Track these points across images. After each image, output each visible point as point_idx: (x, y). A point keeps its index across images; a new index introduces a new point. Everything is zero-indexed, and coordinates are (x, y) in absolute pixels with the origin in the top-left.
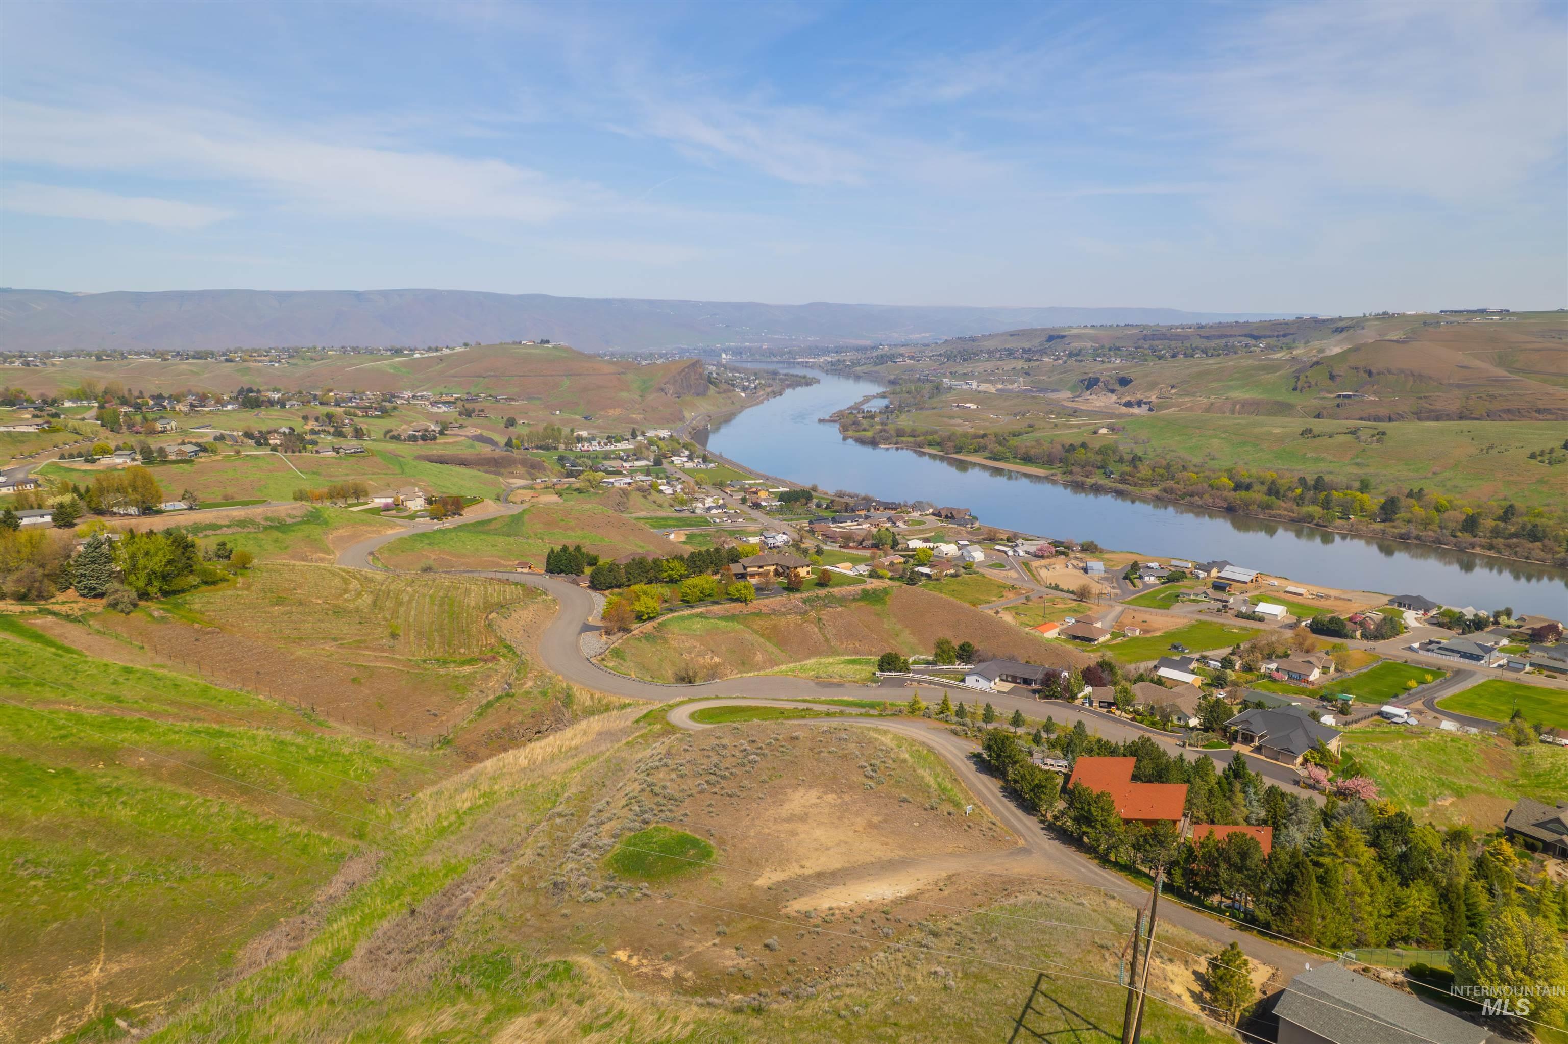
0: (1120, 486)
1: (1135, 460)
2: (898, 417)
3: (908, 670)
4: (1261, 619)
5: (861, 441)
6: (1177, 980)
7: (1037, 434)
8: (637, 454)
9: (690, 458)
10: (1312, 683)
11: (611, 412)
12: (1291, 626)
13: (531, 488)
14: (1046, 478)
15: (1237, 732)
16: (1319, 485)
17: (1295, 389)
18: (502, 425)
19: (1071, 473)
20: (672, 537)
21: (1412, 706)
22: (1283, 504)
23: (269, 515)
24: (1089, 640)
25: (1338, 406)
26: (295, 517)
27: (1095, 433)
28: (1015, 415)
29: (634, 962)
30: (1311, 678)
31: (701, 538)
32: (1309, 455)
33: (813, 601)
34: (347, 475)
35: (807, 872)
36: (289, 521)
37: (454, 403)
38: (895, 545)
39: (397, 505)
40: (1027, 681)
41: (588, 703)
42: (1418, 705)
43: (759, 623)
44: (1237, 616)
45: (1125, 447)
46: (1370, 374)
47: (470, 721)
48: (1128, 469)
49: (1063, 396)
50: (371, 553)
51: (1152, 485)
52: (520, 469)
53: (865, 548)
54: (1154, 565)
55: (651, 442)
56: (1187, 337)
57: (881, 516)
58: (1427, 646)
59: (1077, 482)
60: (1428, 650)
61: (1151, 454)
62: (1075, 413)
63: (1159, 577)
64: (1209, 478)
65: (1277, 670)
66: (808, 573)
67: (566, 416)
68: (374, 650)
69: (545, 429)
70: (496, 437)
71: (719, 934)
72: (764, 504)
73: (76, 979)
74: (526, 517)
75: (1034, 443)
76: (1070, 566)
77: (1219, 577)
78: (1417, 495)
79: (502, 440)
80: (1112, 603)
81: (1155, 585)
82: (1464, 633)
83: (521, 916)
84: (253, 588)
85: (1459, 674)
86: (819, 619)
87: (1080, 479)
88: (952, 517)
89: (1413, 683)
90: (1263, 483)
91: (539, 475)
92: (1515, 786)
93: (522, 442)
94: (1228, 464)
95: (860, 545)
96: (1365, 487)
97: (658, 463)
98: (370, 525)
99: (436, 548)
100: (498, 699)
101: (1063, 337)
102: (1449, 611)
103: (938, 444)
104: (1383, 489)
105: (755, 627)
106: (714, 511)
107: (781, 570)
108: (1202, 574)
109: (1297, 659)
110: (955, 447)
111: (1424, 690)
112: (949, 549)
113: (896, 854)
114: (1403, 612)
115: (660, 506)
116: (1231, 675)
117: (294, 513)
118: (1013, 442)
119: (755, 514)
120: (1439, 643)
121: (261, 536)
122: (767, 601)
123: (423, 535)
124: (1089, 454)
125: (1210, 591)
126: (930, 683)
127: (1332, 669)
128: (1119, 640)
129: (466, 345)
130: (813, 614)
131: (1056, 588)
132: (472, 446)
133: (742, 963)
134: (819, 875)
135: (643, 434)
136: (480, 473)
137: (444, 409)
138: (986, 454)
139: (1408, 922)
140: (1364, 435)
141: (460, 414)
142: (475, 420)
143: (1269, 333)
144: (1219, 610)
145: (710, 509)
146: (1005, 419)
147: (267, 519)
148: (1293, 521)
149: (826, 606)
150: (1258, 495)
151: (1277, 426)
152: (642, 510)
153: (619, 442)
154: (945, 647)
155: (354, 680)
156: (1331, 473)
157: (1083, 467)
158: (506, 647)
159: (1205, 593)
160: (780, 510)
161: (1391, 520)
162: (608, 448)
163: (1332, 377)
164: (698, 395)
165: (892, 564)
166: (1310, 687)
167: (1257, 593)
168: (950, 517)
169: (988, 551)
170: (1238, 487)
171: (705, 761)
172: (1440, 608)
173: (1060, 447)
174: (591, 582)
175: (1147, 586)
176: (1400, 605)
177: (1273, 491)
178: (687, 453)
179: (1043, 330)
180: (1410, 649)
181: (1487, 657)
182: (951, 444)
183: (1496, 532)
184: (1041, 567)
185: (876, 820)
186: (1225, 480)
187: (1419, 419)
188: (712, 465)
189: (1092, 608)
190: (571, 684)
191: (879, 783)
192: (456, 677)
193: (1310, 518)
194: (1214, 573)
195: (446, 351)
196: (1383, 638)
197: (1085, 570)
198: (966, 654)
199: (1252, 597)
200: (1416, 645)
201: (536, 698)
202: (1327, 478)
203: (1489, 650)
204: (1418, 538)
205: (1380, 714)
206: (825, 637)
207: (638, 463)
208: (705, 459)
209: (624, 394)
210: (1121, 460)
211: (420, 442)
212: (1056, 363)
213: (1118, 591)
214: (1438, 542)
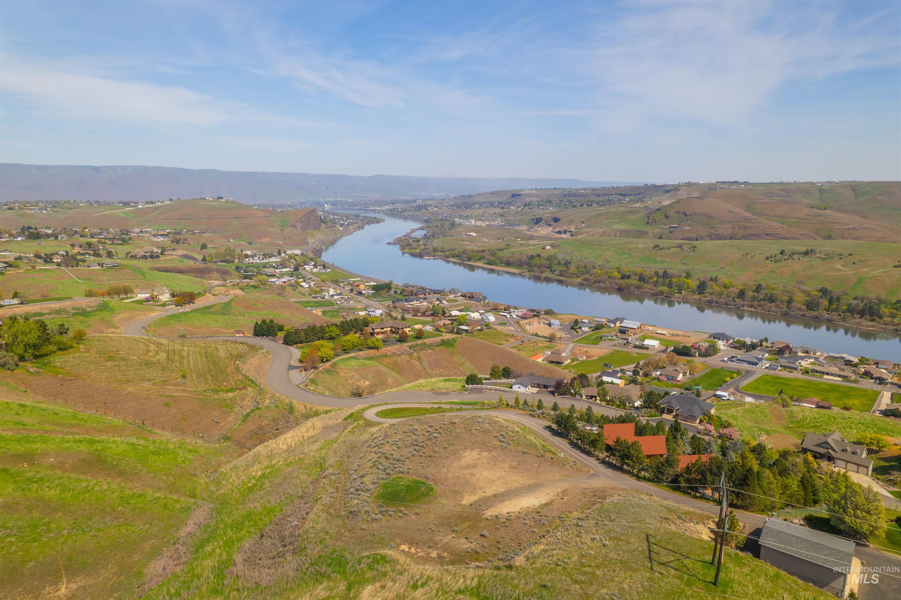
0: (561, 278)
1: (567, 264)
2: (432, 241)
3: (482, 383)
4: (647, 348)
5: (413, 255)
6: (704, 532)
7: (513, 250)
8: (283, 265)
9: (315, 266)
10: (678, 381)
11: (264, 240)
12: (664, 351)
13: (224, 286)
14: (520, 274)
15: (664, 408)
16: (665, 275)
17: (648, 223)
18: (199, 248)
19: (533, 271)
20: (314, 312)
21: (729, 390)
22: (647, 286)
23: (75, 306)
24: (560, 363)
25: (670, 232)
26: (92, 307)
27: (544, 248)
28: (499, 239)
29: (413, 550)
30: (679, 379)
31: (330, 313)
32: (658, 259)
33: (415, 347)
34: (109, 280)
35: (488, 495)
36: (88, 309)
37: (167, 235)
38: (444, 313)
39: (153, 298)
40: (545, 387)
41: (304, 411)
42: (732, 390)
43: (386, 361)
44: (634, 347)
45: (561, 256)
46: (686, 215)
47: (239, 425)
48: (564, 268)
49: (523, 228)
50: (144, 328)
51: (578, 277)
52: (216, 275)
53: (427, 316)
54: (586, 321)
55: (291, 257)
56: (587, 195)
57: (433, 297)
58: (731, 359)
59: (537, 276)
60: (732, 361)
61: (575, 260)
62: (531, 238)
63: (590, 328)
64: (607, 272)
65: (661, 375)
66: (409, 331)
67: (237, 242)
68: (174, 386)
69: (225, 250)
70: (196, 256)
71: (453, 531)
72: (364, 292)
73: (52, 595)
74: (233, 304)
75: (511, 255)
76: (542, 323)
77: (621, 327)
78: (715, 280)
79: (200, 258)
80: (567, 342)
81: (588, 332)
82: (747, 352)
83: (338, 532)
84: (91, 351)
85: (748, 373)
86: (419, 357)
87: (538, 274)
88: (473, 297)
89: (728, 379)
90: (636, 275)
91: (228, 278)
92: (789, 428)
93: (212, 258)
94: (616, 265)
95: (424, 314)
96: (688, 276)
97: (296, 269)
98: (140, 311)
99: (183, 323)
100: (252, 411)
101: (520, 195)
102: (739, 340)
103: (458, 256)
104: (697, 276)
105: (385, 363)
106: (335, 297)
107: (394, 330)
108: (612, 325)
109: (670, 369)
110: (468, 257)
111: (733, 382)
112: (476, 315)
113: (532, 481)
114: (716, 342)
115: (303, 295)
116: (639, 379)
117: (91, 304)
118: (500, 254)
119: (360, 298)
120: (736, 357)
121: (71, 319)
122: (389, 348)
123: (174, 316)
124: (542, 260)
125: (619, 334)
126: (496, 390)
127: (688, 374)
128: (575, 363)
129: (171, 200)
130: (415, 354)
131: (536, 335)
132: (182, 261)
133: (473, 546)
134: (495, 496)
135: (285, 252)
136: (191, 278)
137: (162, 239)
138: (485, 261)
139: (791, 496)
140: (686, 248)
141: (172, 242)
142: (181, 245)
143: (630, 193)
144: (624, 344)
145: (332, 296)
146: (493, 242)
147: (74, 309)
148: (653, 295)
149: (422, 349)
150: (634, 281)
151: (641, 244)
152: (293, 297)
153: (271, 257)
154: (496, 370)
155: (166, 404)
156: (670, 268)
157: (539, 268)
158: (250, 380)
159: (616, 335)
160: (374, 295)
161: (703, 293)
162: (264, 261)
163: (667, 217)
164: (315, 229)
165: (444, 325)
166: (678, 383)
167: (642, 334)
168: (471, 297)
169: (496, 316)
170: (623, 277)
171: (409, 439)
172: (734, 339)
173: (526, 257)
174: (284, 341)
175: (584, 332)
176: (714, 338)
177: (642, 279)
178: (313, 263)
179: (509, 191)
180: (723, 361)
181: (760, 363)
182: (465, 256)
183: (754, 298)
184: (526, 324)
185: (514, 464)
186: (616, 273)
187: (711, 239)
188: (329, 270)
189: (557, 345)
190: (292, 400)
191: (508, 444)
192: (224, 400)
193: (661, 293)
194: (618, 324)
195: (159, 204)
196: (710, 356)
197: (550, 325)
198: (507, 373)
199: (640, 337)
200: (726, 359)
201: (273, 410)
202: (669, 271)
203: (760, 360)
204: (717, 302)
205: (715, 395)
206: (423, 367)
207: (284, 270)
208: (324, 267)
209: (271, 229)
210: (559, 264)
211: (149, 259)
212: (517, 210)
213: (568, 336)
214: (726, 304)
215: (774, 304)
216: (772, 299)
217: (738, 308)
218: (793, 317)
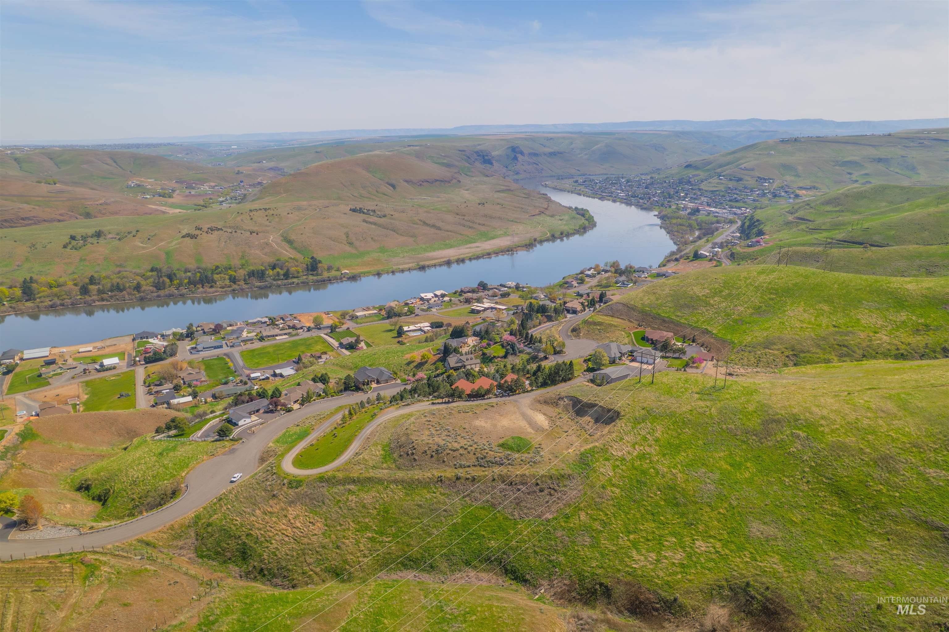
12: (134, 365)
15: (368, 381)
40: (258, 411)
44: (98, 372)
77: (26, 359)
86: (24, 464)
109: (183, 375)
111: (234, 366)
114: (148, 341)
125: (56, 366)
128: (80, 407)
144: (84, 373)
159: (59, 368)
166: (208, 383)
176: (141, 338)
180: (193, 353)
181: (224, 345)
196: (176, 353)
206: (39, 471)
214: (72, 304)
215: (124, 292)
216: (119, 288)
217: (90, 305)
218: (150, 300)
